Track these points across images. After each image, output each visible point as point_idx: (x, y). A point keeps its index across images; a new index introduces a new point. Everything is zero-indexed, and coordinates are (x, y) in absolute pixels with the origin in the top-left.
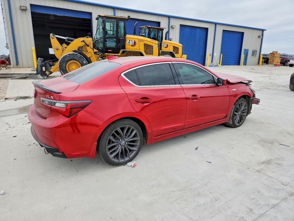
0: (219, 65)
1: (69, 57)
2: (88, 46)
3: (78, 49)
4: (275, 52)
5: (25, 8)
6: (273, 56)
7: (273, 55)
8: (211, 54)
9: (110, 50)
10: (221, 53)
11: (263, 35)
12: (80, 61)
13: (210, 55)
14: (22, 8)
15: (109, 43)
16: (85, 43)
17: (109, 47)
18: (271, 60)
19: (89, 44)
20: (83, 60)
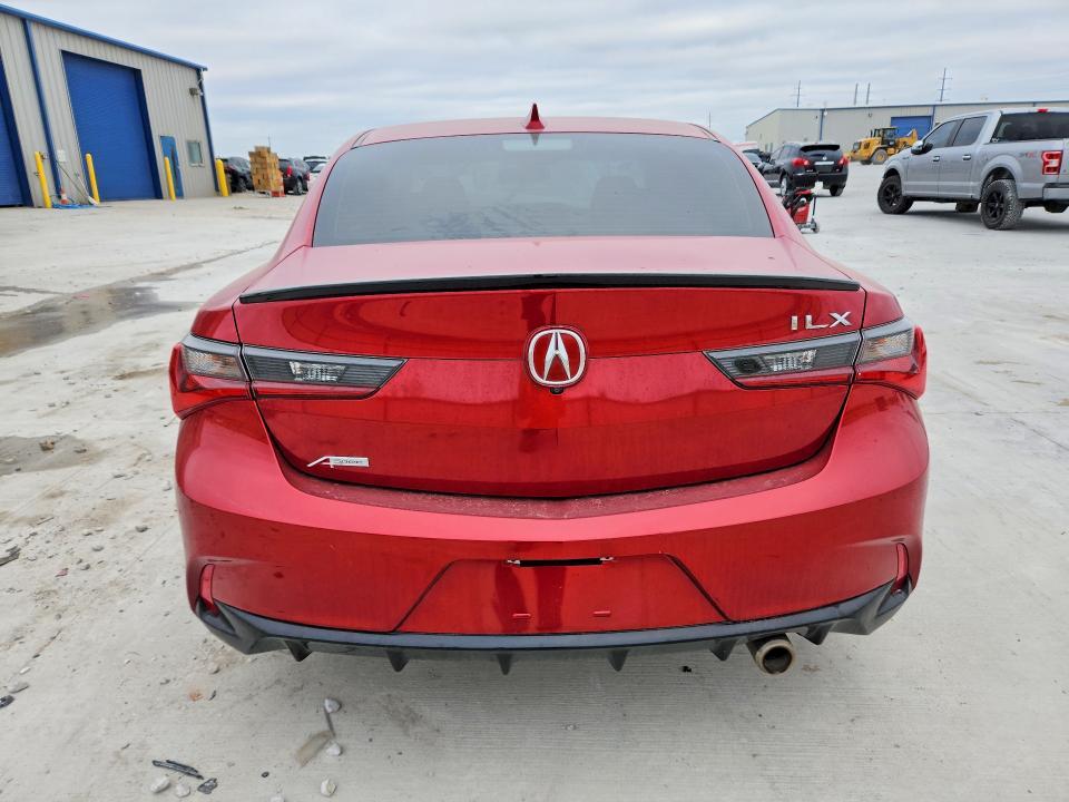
0: (90, 199)
4: (263, 148)
6: (262, 164)
7: (259, 159)
8: (45, 151)
10: (84, 151)
11: (201, 85)
13: (42, 157)
18: (260, 177)
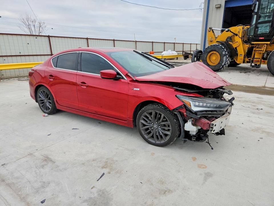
1: (211, 48)
2: (237, 35)
3: (226, 40)
5: (219, 6)
9: (261, 38)
12: (219, 52)
14: (217, 6)
15: (261, 30)
16: (232, 34)
17: (259, 34)
19: (238, 33)
20: (223, 51)
